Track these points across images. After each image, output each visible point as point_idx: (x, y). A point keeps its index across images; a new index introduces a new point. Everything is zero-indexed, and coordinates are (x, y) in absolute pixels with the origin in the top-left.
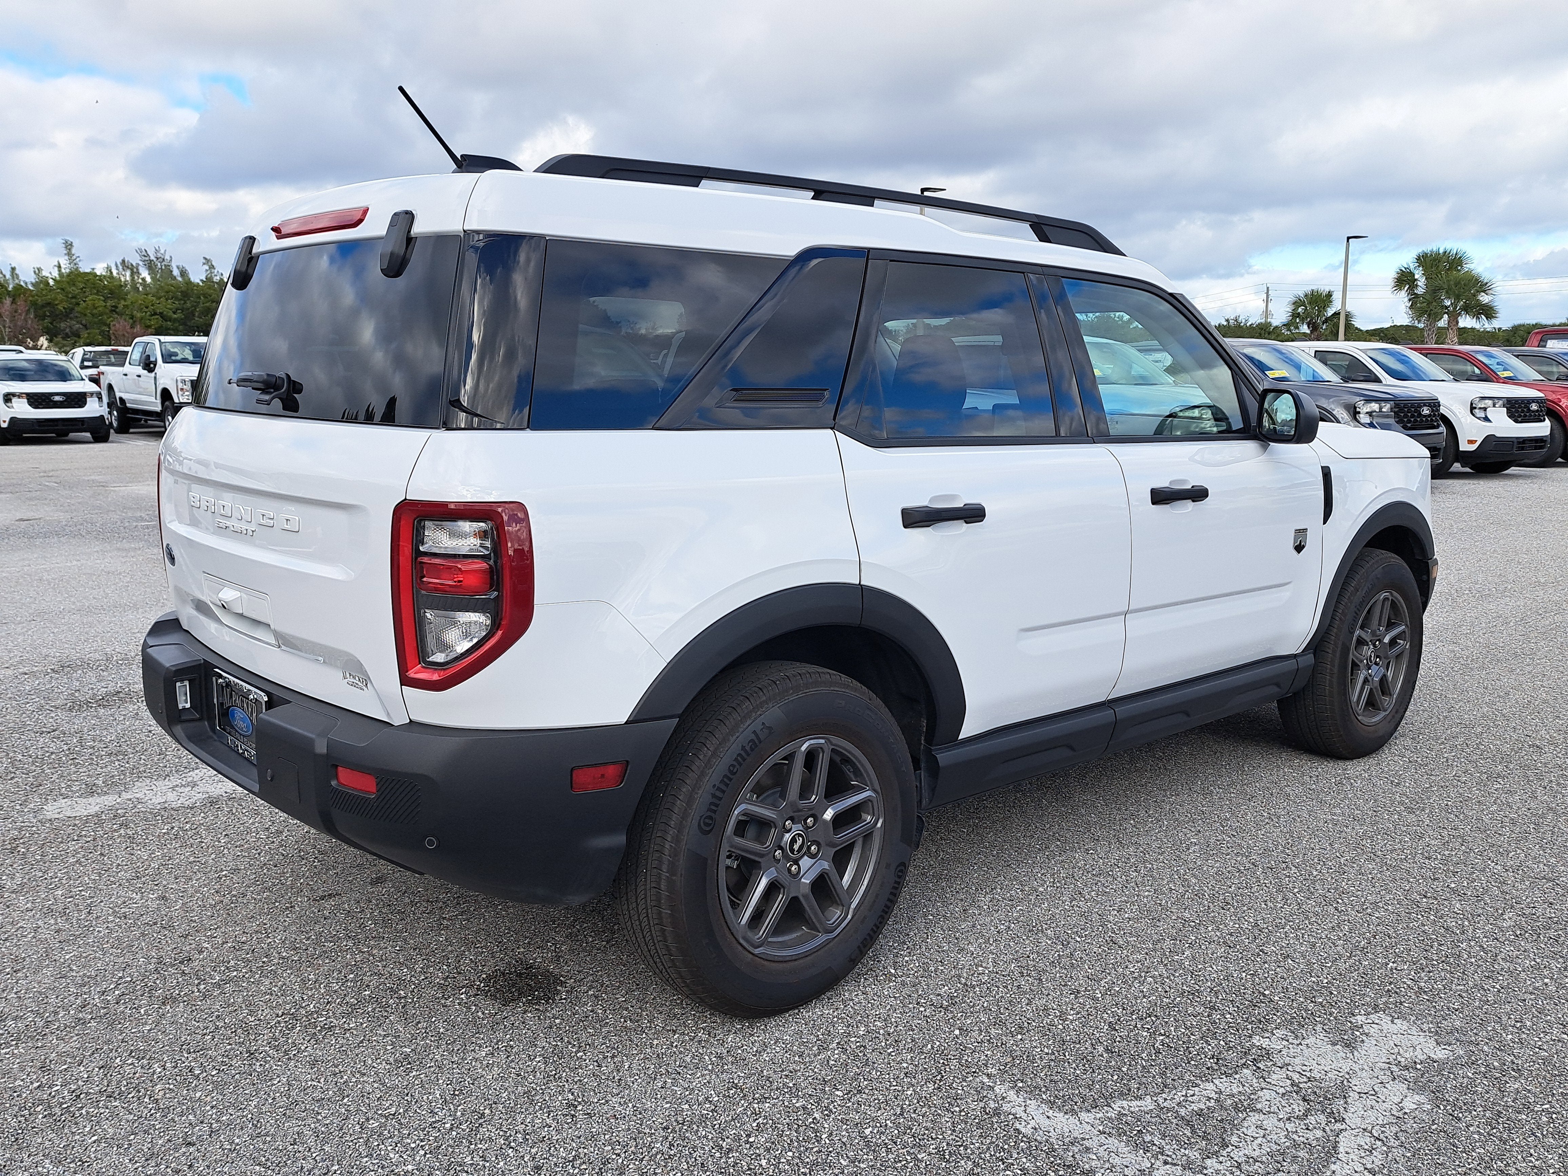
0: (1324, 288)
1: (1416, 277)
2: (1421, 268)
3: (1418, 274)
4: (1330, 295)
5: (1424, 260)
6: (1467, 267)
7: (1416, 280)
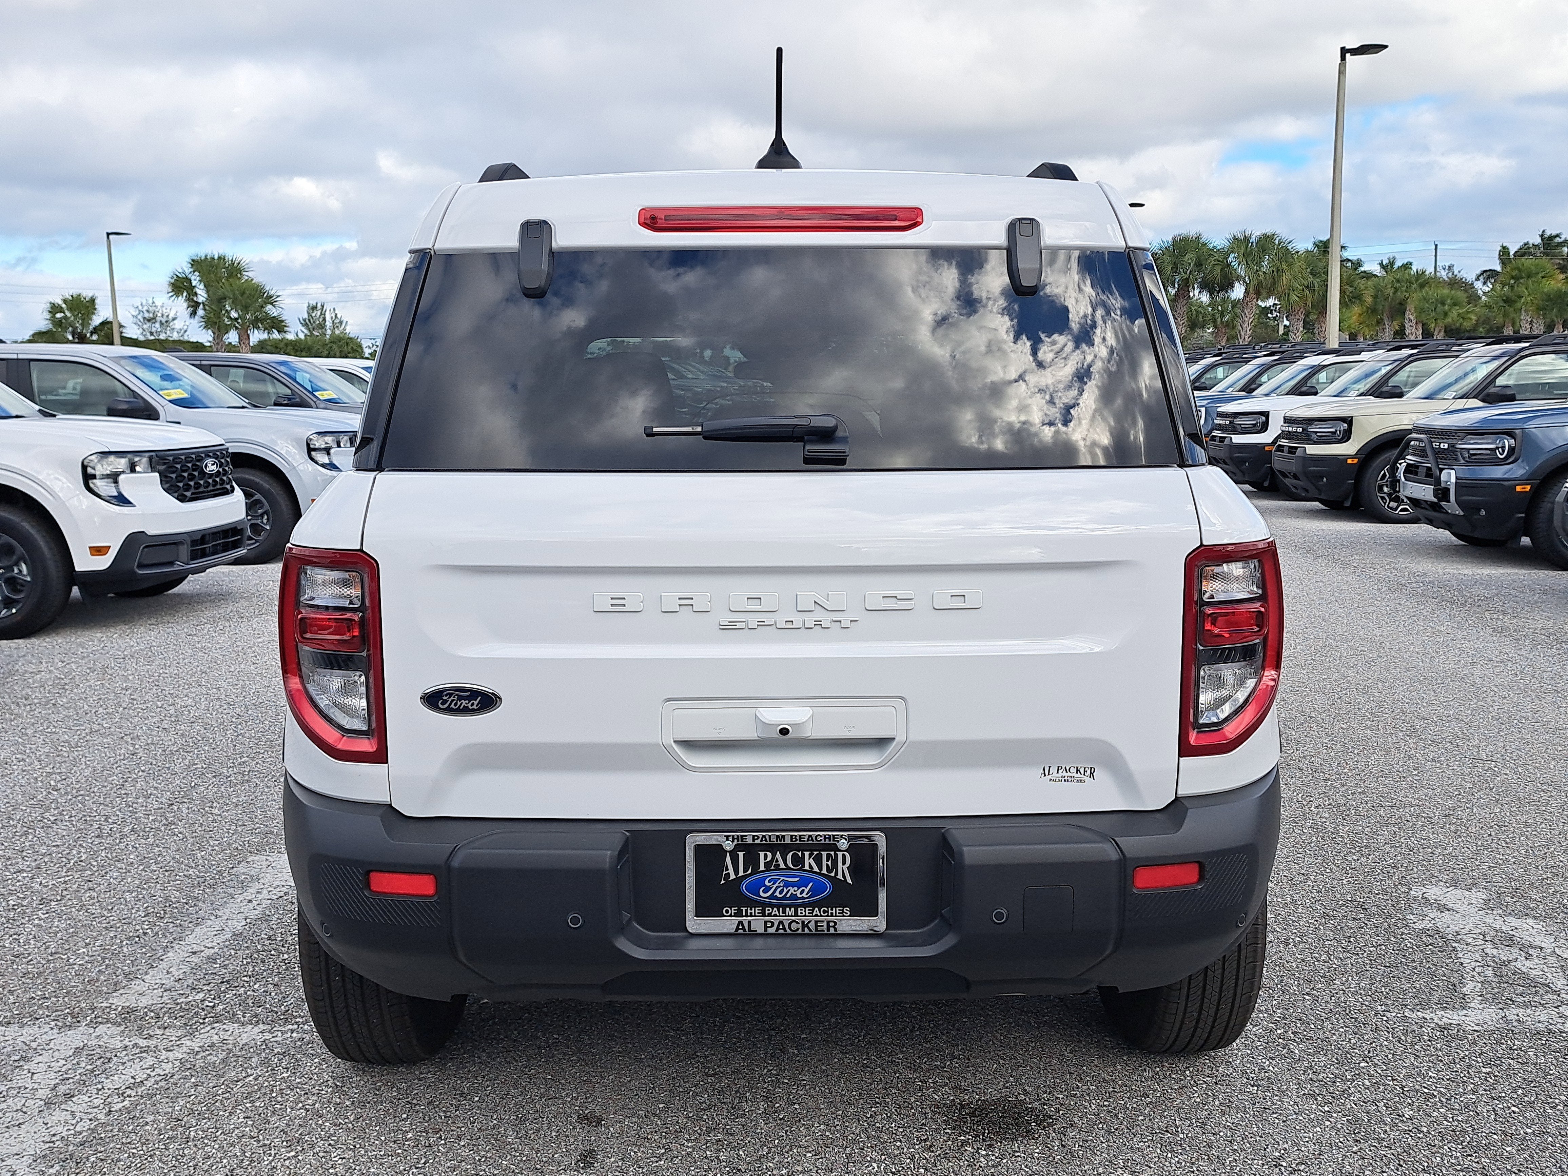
0: (87, 294)
1: (194, 283)
2: (197, 273)
3: (195, 279)
4: (93, 301)
5: (197, 264)
6: (247, 275)
7: (194, 287)
